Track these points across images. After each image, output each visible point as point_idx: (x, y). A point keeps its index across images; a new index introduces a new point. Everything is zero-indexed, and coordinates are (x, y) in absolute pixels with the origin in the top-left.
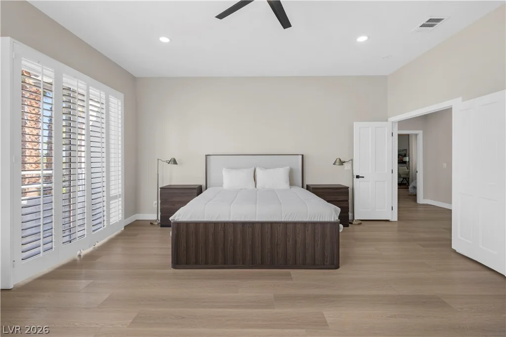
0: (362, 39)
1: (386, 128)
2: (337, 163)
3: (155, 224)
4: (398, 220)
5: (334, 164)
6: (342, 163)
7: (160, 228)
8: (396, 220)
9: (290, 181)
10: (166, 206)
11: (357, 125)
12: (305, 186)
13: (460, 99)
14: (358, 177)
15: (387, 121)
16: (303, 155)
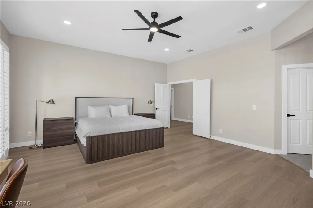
0: (167, 50)
1: (167, 87)
2: (150, 103)
3: (34, 148)
4: (171, 127)
5: (148, 103)
6: (151, 102)
7: (43, 149)
8: (170, 127)
9: (129, 112)
10: (48, 133)
11: (156, 85)
12: (134, 114)
13: (195, 79)
14: (157, 109)
15: (167, 84)
16: (133, 99)
